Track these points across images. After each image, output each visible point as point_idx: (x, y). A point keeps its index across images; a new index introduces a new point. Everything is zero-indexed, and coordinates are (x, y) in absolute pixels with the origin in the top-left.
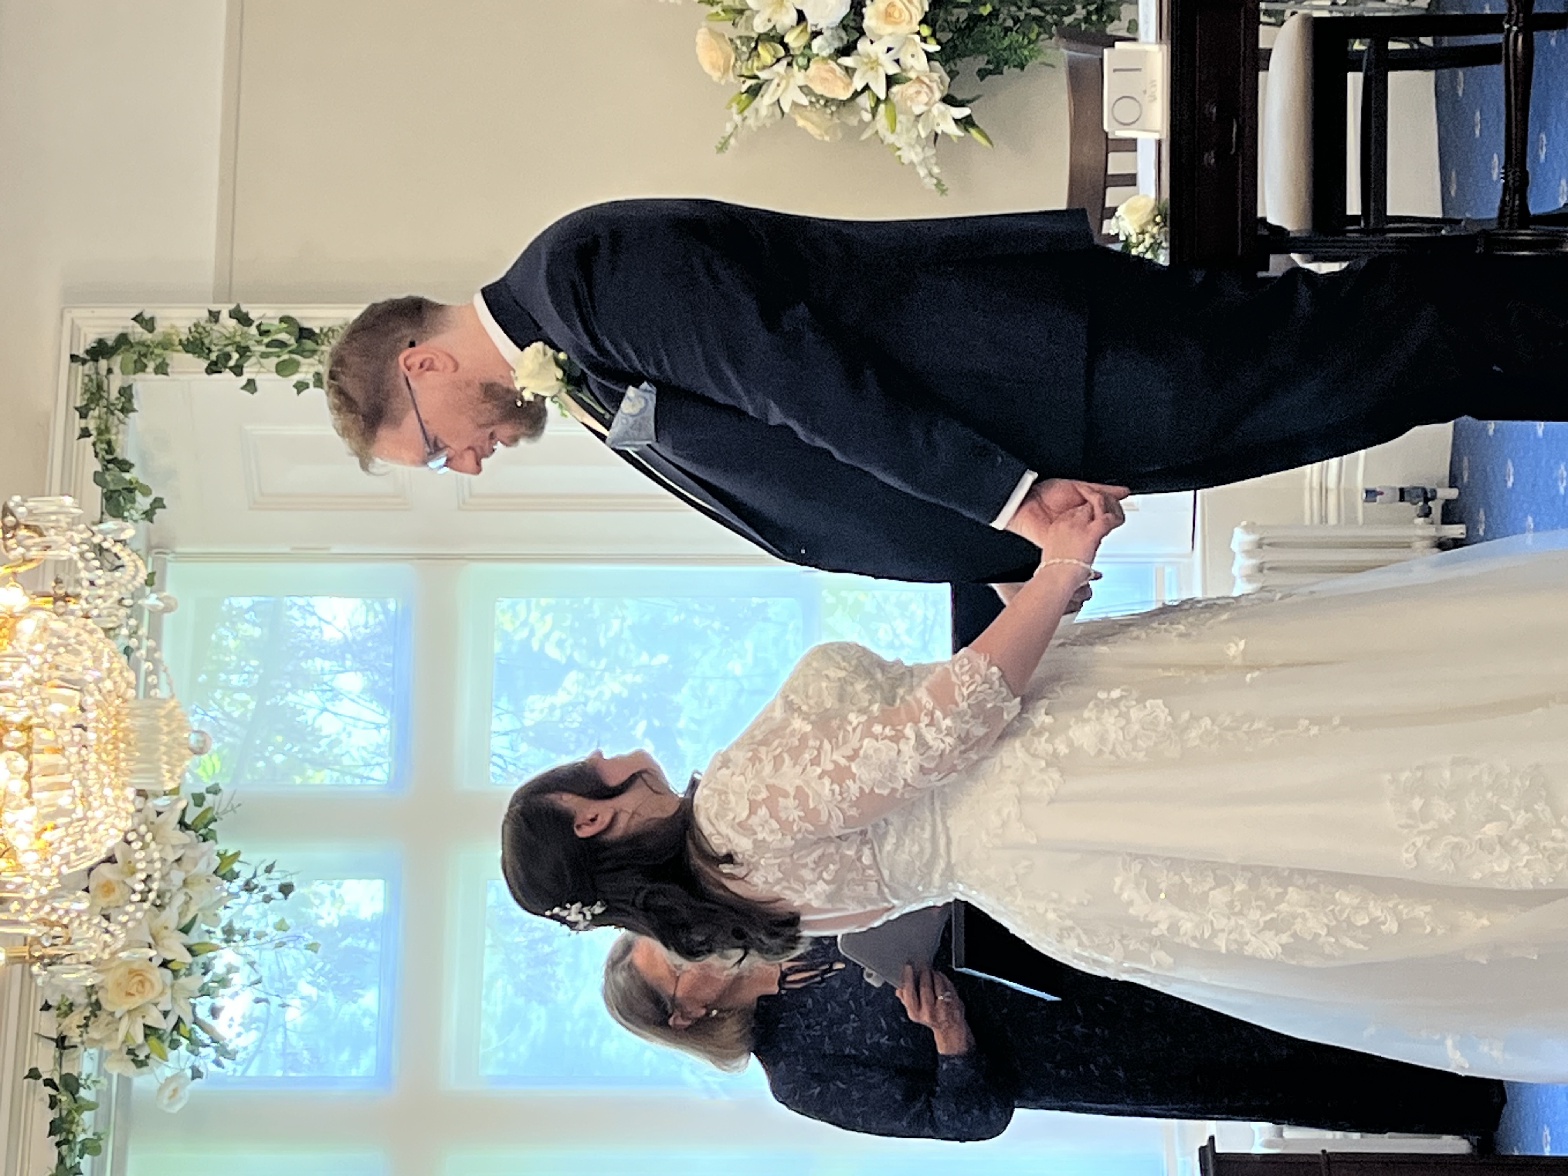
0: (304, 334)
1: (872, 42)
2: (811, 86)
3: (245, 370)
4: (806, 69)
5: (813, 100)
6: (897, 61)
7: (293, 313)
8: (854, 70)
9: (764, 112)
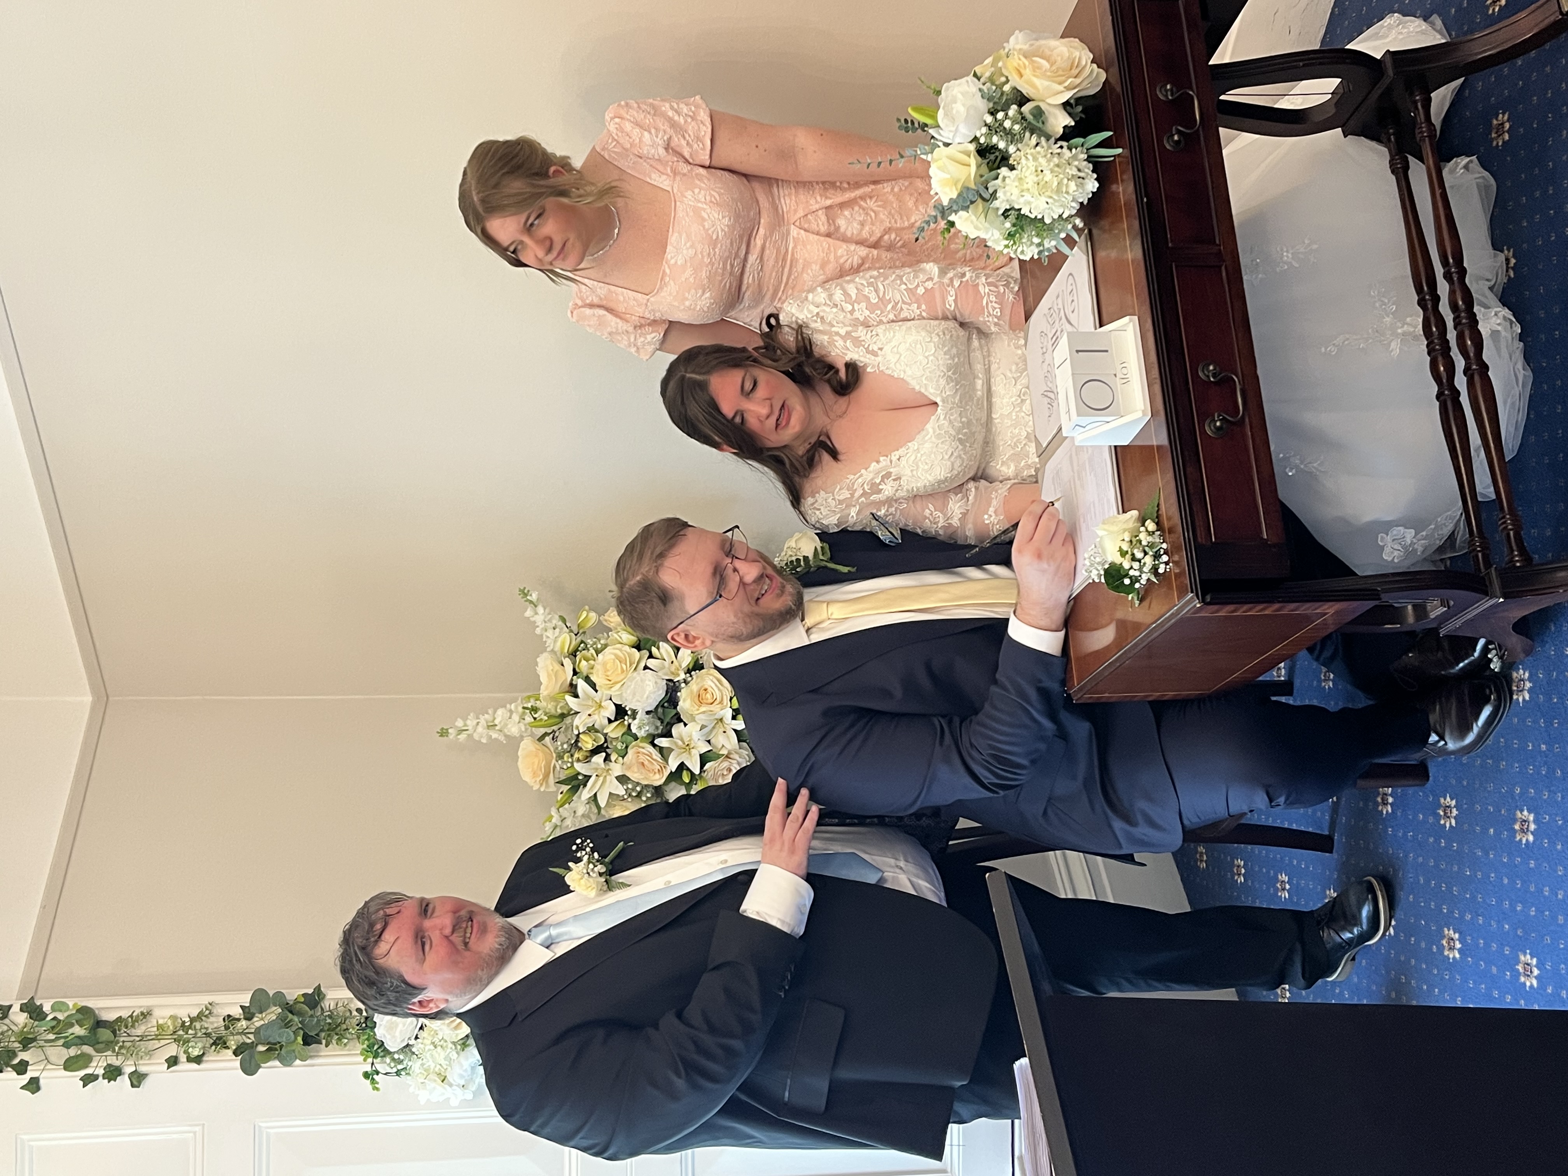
0: (99, 1024)
1: (685, 725)
2: (628, 774)
3: (29, 1068)
4: (623, 757)
5: (630, 786)
6: (709, 742)
7: (91, 1003)
8: (670, 750)
9: (581, 810)
